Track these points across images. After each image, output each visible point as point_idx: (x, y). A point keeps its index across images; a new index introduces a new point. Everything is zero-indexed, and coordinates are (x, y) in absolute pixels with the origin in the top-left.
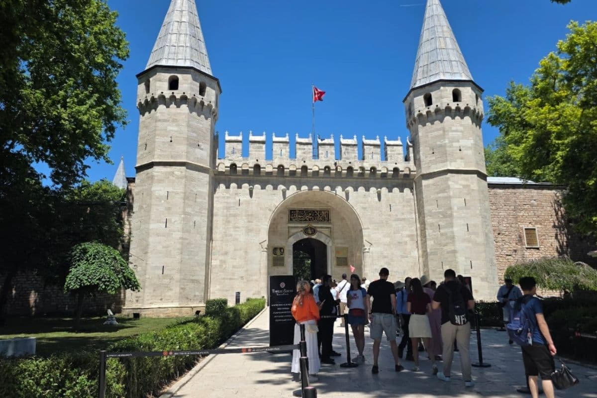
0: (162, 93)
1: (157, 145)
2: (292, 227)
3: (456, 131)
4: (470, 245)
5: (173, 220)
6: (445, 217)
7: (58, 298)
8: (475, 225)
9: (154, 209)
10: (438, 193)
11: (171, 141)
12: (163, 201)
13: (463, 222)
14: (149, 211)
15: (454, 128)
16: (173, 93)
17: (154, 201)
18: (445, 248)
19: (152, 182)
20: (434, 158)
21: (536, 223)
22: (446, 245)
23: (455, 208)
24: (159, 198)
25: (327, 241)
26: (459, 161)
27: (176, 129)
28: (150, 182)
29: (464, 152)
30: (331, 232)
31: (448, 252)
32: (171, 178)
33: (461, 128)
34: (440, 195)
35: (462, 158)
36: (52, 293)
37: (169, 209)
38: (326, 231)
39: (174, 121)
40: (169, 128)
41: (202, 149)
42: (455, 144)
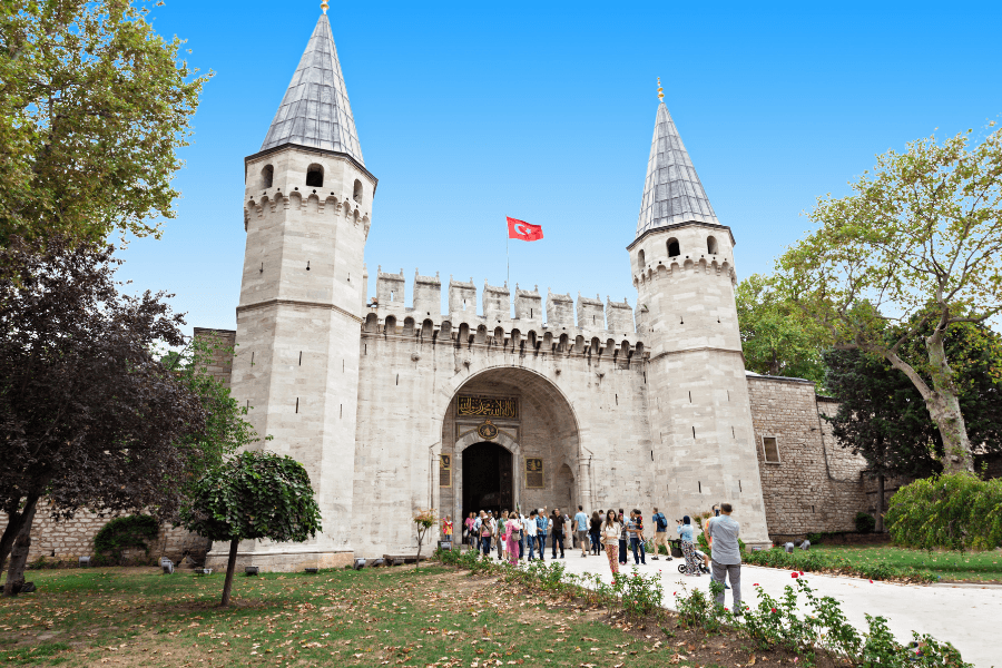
0: (296, 189)
1: (283, 272)
2: (461, 424)
3: (713, 294)
4: (737, 457)
5: (309, 401)
6: (702, 415)
7: (57, 534)
8: (742, 429)
9: (276, 380)
10: (691, 380)
11: (308, 269)
12: (292, 368)
13: (726, 423)
14: (268, 383)
15: (710, 290)
16: (314, 191)
17: (276, 367)
18: (703, 461)
19: (273, 334)
20: (683, 330)
21: (776, 430)
22: (704, 457)
23: (717, 404)
24: (286, 363)
25: (513, 448)
26: (718, 336)
27: (315, 249)
28: (269, 333)
29: (725, 325)
30: (518, 433)
31: (709, 467)
32: (307, 328)
33: (718, 292)
34: (693, 384)
35: (722, 333)
36: (43, 525)
37: (302, 381)
38: (513, 432)
39: (313, 236)
40: (305, 247)
41: (353, 287)
42: (713, 313)
